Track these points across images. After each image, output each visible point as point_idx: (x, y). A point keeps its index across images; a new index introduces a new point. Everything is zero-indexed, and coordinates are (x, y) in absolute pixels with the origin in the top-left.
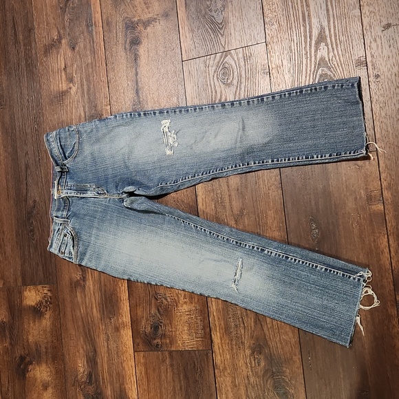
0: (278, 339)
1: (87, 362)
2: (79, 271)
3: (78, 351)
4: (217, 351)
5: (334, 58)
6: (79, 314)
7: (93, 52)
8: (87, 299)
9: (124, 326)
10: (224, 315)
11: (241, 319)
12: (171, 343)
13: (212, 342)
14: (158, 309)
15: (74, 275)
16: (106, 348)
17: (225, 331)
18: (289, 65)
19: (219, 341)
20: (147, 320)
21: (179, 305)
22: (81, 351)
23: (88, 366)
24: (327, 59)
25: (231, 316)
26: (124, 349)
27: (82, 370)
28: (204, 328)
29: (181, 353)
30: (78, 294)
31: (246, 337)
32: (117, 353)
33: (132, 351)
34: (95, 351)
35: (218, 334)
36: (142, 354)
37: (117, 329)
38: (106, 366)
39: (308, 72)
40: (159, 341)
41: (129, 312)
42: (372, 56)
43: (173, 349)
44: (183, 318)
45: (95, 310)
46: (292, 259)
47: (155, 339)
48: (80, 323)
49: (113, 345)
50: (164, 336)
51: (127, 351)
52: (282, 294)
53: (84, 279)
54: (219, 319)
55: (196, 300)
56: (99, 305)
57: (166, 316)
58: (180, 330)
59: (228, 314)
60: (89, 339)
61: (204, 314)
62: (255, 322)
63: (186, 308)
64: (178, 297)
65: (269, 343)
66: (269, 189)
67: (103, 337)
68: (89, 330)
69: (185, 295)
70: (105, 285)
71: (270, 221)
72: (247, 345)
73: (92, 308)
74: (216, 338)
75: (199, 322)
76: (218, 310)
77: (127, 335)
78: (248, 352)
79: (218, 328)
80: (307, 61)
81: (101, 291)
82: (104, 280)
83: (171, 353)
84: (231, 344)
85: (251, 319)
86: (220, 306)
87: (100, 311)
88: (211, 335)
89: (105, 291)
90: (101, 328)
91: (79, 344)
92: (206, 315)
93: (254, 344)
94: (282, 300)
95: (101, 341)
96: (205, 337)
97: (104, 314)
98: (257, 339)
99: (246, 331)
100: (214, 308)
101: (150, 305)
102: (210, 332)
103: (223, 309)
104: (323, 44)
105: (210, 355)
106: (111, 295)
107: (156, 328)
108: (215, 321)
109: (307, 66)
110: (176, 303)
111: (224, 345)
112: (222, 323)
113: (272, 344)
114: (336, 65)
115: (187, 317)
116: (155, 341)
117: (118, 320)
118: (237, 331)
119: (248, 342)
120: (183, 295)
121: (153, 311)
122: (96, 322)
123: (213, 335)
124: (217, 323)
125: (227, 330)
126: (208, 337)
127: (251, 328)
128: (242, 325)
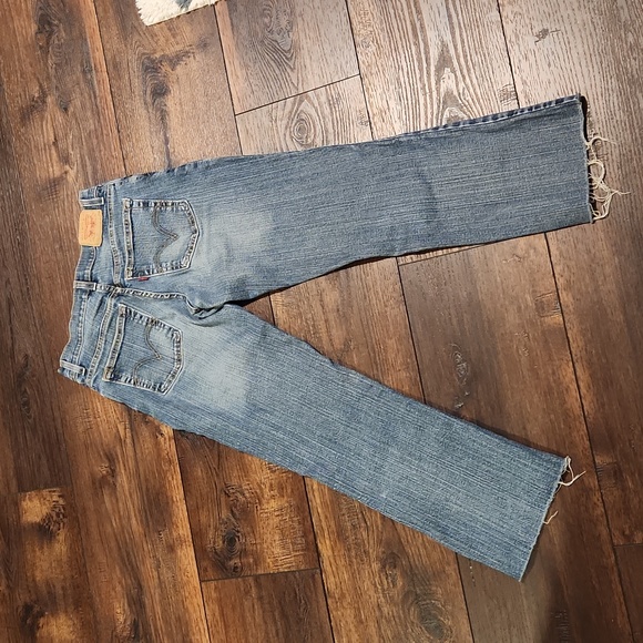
0: (420, 541)
1: (129, 605)
2: (103, 462)
3: (114, 589)
4: (328, 569)
5: (466, 91)
6: (109, 530)
7: (97, 113)
8: (121, 505)
9: (182, 542)
10: (333, 509)
11: (360, 516)
12: (257, 563)
13: (319, 555)
14: (232, 511)
15: (97, 469)
16: (156, 580)
17: (338, 536)
18: (399, 108)
19: (330, 553)
20: (216, 529)
21: (264, 501)
22: (119, 588)
23: (131, 611)
24: (456, 93)
25: (344, 511)
26: (185, 578)
27: (122, 620)
28: (305, 535)
29: (273, 577)
30: (107, 499)
31: (371, 542)
32: (174, 586)
33: (196, 581)
34: (140, 587)
35: (328, 542)
36: (213, 584)
37: (171, 549)
38: (158, 609)
39: (429, 116)
40: (237, 561)
41: (186, 519)
42: (524, 83)
43: (260, 572)
44: (271, 522)
45: (134, 521)
47: (231, 559)
48: (113, 544)
49: (167, 575)
50: (244, 553)
51: (189, 582)
53: (113, 473)
54: (326, 517)
55: (289, 491)
56: (139, 512)
57: (245, 520)
58: (269, 541)
59: (341, 510)
60: (129, 567)
61: (303, 512)
63: (274, 504)
64: (261, 489)
65: (407, 549)
66: (386, 306)
67: (149, 562)
68: (128, 555)
69: (271, 485)
70: (147, 480)
71: (391, 356)
72: (373, 555)
73: (129, 519)
74: (325, 548)
75: (296, 525)
76: (324, 503)
77: (187, 557)
78: (376, 566)
79: (326, 533)
80: (425, 100)
81: (140, 489)
82: (145, 471)
83: (257, 578)
84: (349, 557)
85: (376, 514)
86: (327, 497)
87: (141, 521)
88: (317, 545)
89: (148, 490)
90: (146, 549)
91: (115, 577)
92: (307, 513)
93: (384, 552)
95: (148, 569)
96: (306, 549)
97: (148, 526)
98: (388, 544)
99: (370, 533)
100: (318, 501)
101: (219, 505)
102: (315, 540)
103: (332, 502)
104: (447, 70)
105: (317, 576)
106: (158, 494)
107: (230, 541)
108: (320, 521)
109: (426, 107)
110: (259, 499)
111: (337, 558)
112: (332, 524)
113: (410, 550)
114: (471, 101)
115: (277, 520)
116: (232, 563)
117: (171, 533)
118: (355, 534)
119: (374, 551)
120: (268, 485)
121: (225, 514)
122: (137, 538)
123: (319, 545)
124: (324, 524)
125: (340, 535)
126: (313, 547)
127: (377, 527)
128: (363, 525)
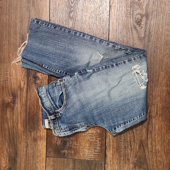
0: (155, 159)
1: (9, 160)
2: (10, 96)
3: (3, 152)
4: (109, 163)
6: (6, 126)
8: (15, 117)
9: (41, 138)
11: (129, 143)
12: (75, 154)
13: (106, 155)
15: (6, 99)
16: (25, 152)
19: (111, 156)
22: (5, 152)
23: (9, 163)
25: (122, 140)
26: (39, 154)
27: (4, 166)
28: (101, 147)
29: (81, 161)
30: (8, 113)
31: (132, 156)
32: (33, 156)
33: (44, 156)
34: (16, 153)
35: (111, 151)
36: (52, 159)
37: (35, 140)
38: (23, 165)
40: (66, 151)
43: (76, 158)
44: (86, 138)
45: (19, 125)
47: (63, 149)
48: (7, 133)
49: (30, 151)
50: (70, 148)
51: (40, 156)
53: (14, 102)
54: (113, 141)
56: (23, 121)
58: (83, 145)
59: (120, 139)
60: (13, 144)
62: (140, 147)
63: (89, 131)
65: (148, 161)
67: (23, 144)
68: (13, 139)
70: (30, 108)
72: (131, 161)
73: (17, 123)
74: (109, 154)
75: (98, 141)
77: (42, 145)
78: (131, 166)
79: (111, 147)
81: (26, 112)
82: (30, 104)
83: (74, 161)
84: (120, 159)
85: (137, 144)
87: (23, 126)
88: (105, 152)
89: (29, 112)
90: (23, 138)
91: (4, 147)
92: (104, 138)
93: (136, 161)
95: (22, 147)
96: (101, 152)
97: (26, 128)
98: (140, 158)
99: (132, 152)
102: (105, 150)
105: (103, 165)
106: (34, 115)
108: (110, 142)
111: (114, 159)
112: (115, 144)
113: (150, 162)
115: (89, 137)
116: (63, 151)
117: (37, 134)
118: (125, 151)
119: (132, 159)
122: (20, 133)
123: (107, 152)
124: (111, 144)
125: (118, 150)
127: (136, 150)
128: (130, 147)
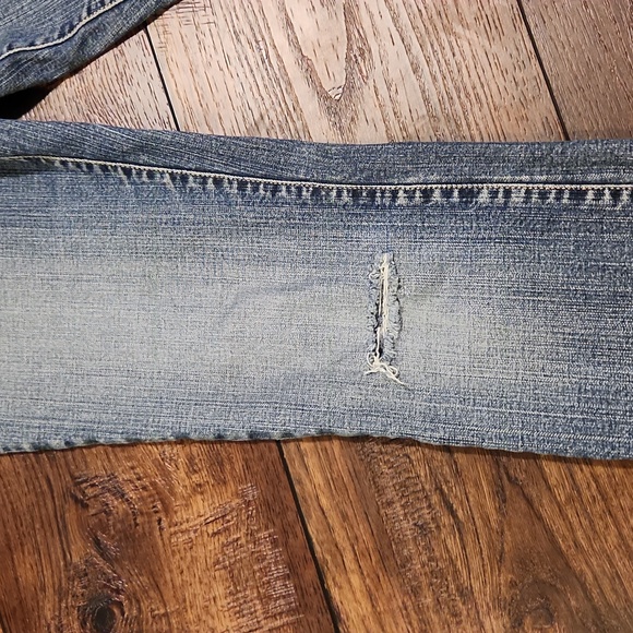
0: (612, 539)
10: (362, 496)
11: (435, 499)
13: (335, 617)
14: (97, 543)
17: (382, 559)
19: (366, 607)
20: (61, 594)
21: (176, 503)
25: (390, 494)
28: (293, 572)
31: (475, 563)
35: (355, 580)
44: (200, 552)
46: (599, 194)
52: (589, 348)
54: (345, 517)
55: (239, 466)
57: (132, 560)
58: (200, 602)
59: (380, 491)
61: (283, 513)
62: (499, 493)
63: (202, 507)
64: (165, 474)
65: (578, 564)
69: (191, 459)
72: (483, 597)
74: (350, 597)
75: (266, 549)
76: (333, 483)
78: (495, 624)
79: (349, 557)
84: (419, 610)
85: (477, 485)
86: (341, 466)
88: (327, 592)
92: (292, 516)
93: (513, 585)
94: (595, 374)
96: (302, 606)
98: (523, 562)
99: (469, 538)
100: (318, 479)
101: (63, 531)
102: (322, 582)
103: (355, 475)
107: (100, 617)
108: (330, 529)
110: (162, 500)
111: (387, 619)
112: (362, 530)
113: (590, 567)
115: (214, 545)
118: (429, 548)
119: (485, 582)
120: (182, 460)
121: (79, 551)
123: (335, 592)
124: (340, 536)
125: (387, 557)
126: (316, 601)
127: (486, 520)
128: (446, 520)
